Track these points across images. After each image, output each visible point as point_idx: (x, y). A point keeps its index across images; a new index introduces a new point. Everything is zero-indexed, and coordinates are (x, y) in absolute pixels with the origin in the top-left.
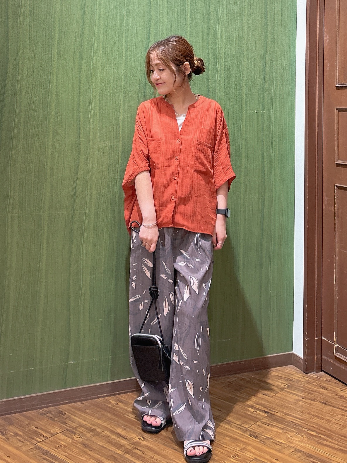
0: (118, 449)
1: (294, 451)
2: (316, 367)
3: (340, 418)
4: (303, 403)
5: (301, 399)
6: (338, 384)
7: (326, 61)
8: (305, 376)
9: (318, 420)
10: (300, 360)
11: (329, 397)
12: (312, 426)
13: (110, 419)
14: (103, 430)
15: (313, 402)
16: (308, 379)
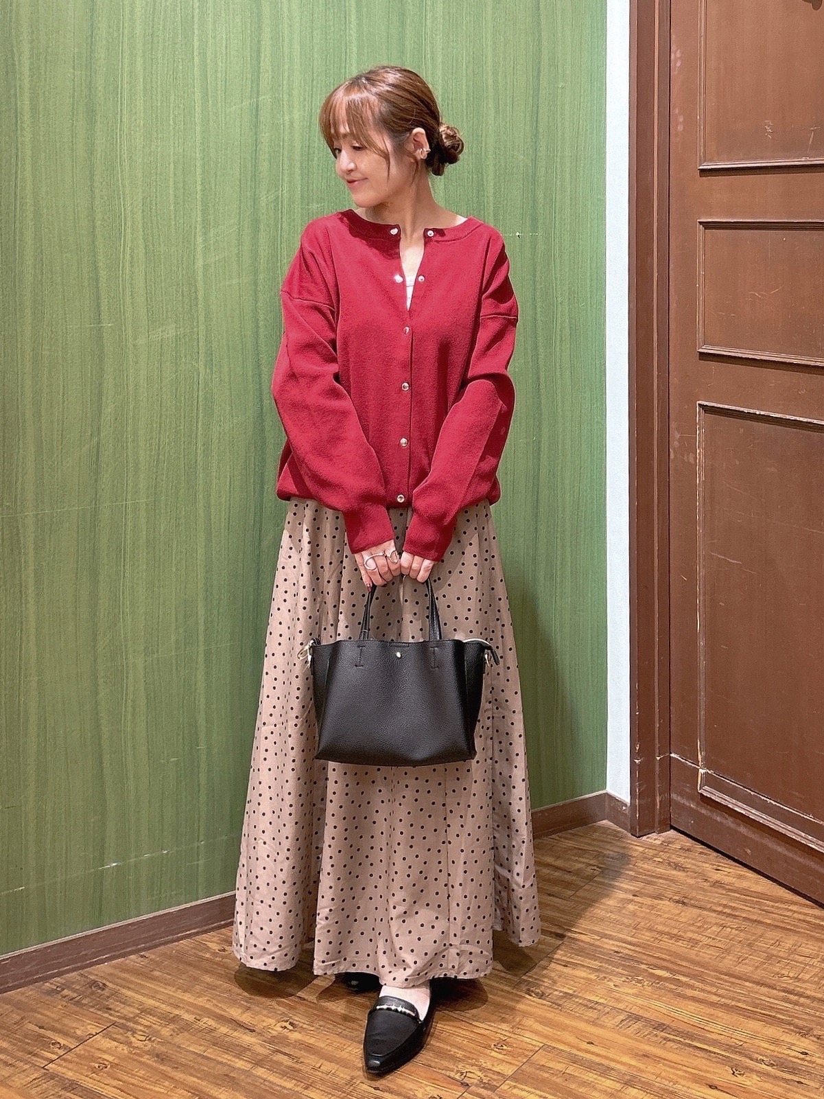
0: (238, 1058)
1: (625, 1020)
2: (660, 822)
3: (716, 933)
4: (636, 907)
5: (631, 897)
6: (706, 854)
7: (676, 111)
8: (635, 843)
9: (670, 941)
10: (624, 808)
11: (690, 886)
12: (658, 958)
13: (211, 987)
14: (199, 1015)
15: (657, 901)
16: (641, 849)
